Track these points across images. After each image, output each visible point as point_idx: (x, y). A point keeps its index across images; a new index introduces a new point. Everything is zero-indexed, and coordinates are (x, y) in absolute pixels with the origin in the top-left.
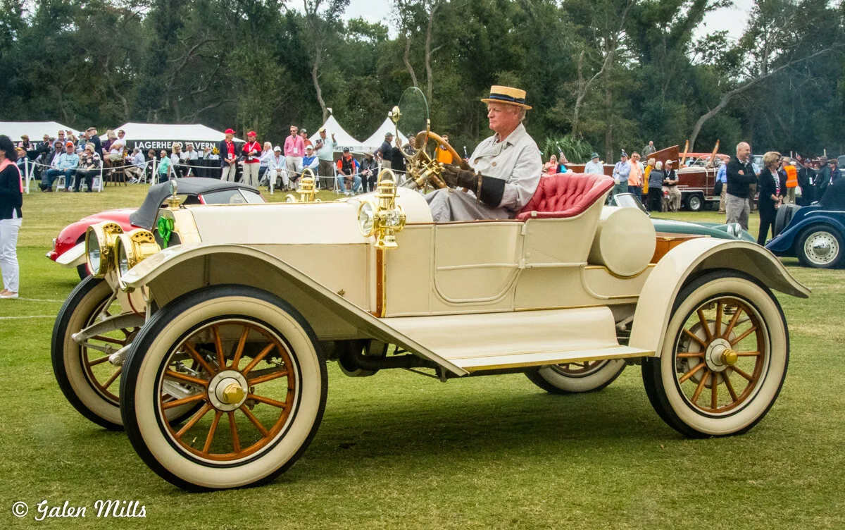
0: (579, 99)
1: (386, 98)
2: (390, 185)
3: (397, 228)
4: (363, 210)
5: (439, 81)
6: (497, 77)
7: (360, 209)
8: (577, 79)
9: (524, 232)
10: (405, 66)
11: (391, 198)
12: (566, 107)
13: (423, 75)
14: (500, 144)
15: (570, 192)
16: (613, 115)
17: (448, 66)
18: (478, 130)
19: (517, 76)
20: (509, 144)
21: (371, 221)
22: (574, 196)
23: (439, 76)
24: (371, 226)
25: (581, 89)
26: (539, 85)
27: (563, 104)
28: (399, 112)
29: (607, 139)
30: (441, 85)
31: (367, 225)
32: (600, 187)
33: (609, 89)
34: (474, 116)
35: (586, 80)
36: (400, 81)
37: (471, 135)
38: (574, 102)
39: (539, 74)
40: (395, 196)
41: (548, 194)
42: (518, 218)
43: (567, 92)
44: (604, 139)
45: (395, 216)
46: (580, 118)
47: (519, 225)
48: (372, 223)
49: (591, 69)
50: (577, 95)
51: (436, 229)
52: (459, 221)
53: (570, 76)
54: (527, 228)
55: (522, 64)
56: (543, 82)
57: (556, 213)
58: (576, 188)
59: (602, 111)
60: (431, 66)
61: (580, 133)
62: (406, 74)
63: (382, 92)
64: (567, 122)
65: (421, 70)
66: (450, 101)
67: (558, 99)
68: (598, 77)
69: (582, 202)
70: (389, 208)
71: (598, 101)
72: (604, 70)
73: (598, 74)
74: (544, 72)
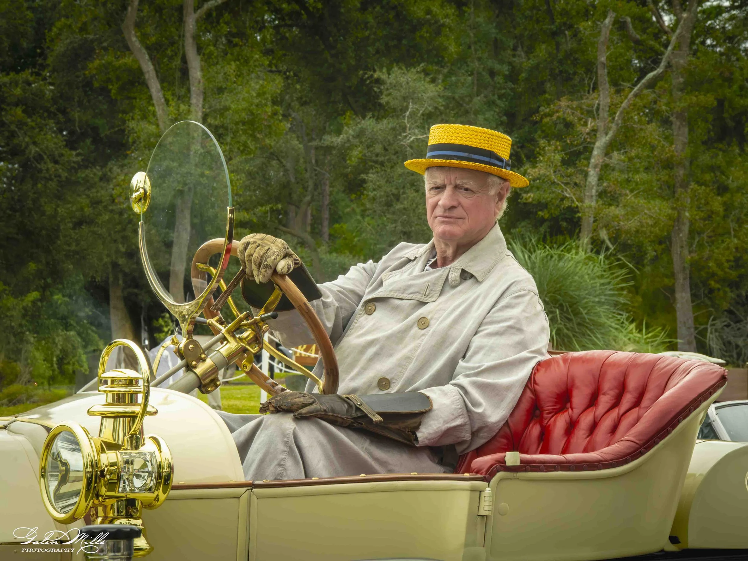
0: (601, 142)
1: (71, 133)
2: (131, 382)
3: (148, 496)
4: (54, 450)
5: (221, 90)
6: (378, 81)
7: (49, 445)
8: (595, 88)
9: (485, 508)
10: (126, 48)
11: (133, 417)
12: (565, 163)
13: (178, 74)
14: (441, 272)
15: (605, 401)
16: (693, 185)
17: (246, 51)
18: (326, 223)
19: (433, 81)
20: (465, 275)
21: (78, 479)
22: (614, 414)
23: (220, 76)
24: (77, 493)
25: (603, 113)
26: (491, 104)
27: (558, 157)
28: (148, 187)
29: (676, 249)
30: (226, 100)
31: (64, 489)
32: (688, 387)
33: (680, 116)
34: (316, 186)
35: (618, 92)
36: (113, 88)
37: (308, 238)
38: (588, 150)
39: (492, 73)
40: (144, 412)
41: (548, 406)
42: (468, 470)
43: (568, 125)
44: (668, 250)
45: (145, 466)
46: (601, 195)
47: (473, 490)
48: (81, 485)
49: (630, 61)
50: (594, 132)
51: (254, 499)
52: (315, 479)
53: (577, 79)
54: (496, 498)
55: (446, 49)
56: (500, 97)
57: (570, 456)
58: (622, 388)
59: (664, 175)
60: (199, 50)
61: (604, 235)
62: (129, 70)
63: (60, 116)
64: (566, 204)
65: (171, 58)
66: (252, 145)
67: (542, 142)
68: (651, 85)
69: (640, 427)
70: (127, 445)
71: (653, 148)
72: (669, 66)
73: (650, 75)
74: (505, 69)
